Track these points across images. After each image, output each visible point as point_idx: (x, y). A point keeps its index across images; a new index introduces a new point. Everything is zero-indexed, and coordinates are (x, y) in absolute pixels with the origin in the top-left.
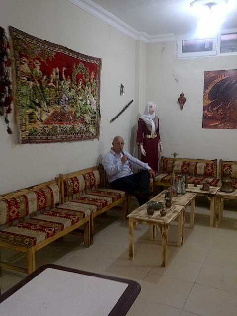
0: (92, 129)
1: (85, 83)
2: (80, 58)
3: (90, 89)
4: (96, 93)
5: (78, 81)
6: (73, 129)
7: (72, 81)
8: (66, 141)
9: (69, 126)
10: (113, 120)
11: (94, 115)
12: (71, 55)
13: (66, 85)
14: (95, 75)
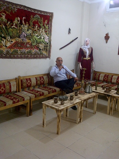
0: (44, 53)
1: (40, 27)
2: (36, 12)
3: (44, 30)
5: (34, 25)
6: (30, 52)
7: (29, 25)
8: (25, 58)
9: (27, 50)
10: (61, 49)
11: (46, 45)
12: (29, 10)
13: (25, 27)
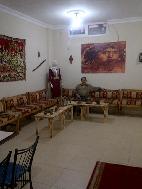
0: (21, 75)
1: (16, 52)
2: (13, 40)
3: (19, 55)
4: (23, 57)
5: (12, 51)
6: (10, 76)
7: (8, 51)
8: (7, 81)
9: (8, 74)
10: (34, 70)
11: (22, 68)
12: (8, 39)
13: (5, 53)
14: (22, 48)
